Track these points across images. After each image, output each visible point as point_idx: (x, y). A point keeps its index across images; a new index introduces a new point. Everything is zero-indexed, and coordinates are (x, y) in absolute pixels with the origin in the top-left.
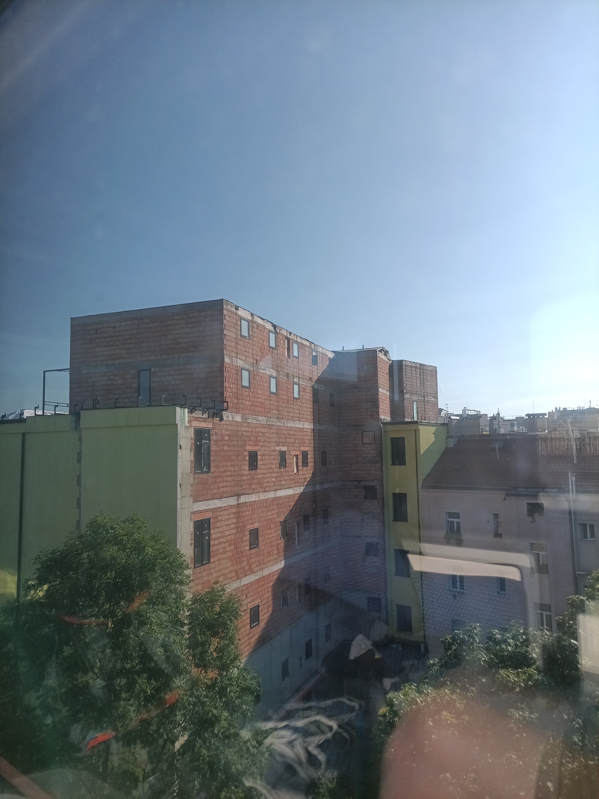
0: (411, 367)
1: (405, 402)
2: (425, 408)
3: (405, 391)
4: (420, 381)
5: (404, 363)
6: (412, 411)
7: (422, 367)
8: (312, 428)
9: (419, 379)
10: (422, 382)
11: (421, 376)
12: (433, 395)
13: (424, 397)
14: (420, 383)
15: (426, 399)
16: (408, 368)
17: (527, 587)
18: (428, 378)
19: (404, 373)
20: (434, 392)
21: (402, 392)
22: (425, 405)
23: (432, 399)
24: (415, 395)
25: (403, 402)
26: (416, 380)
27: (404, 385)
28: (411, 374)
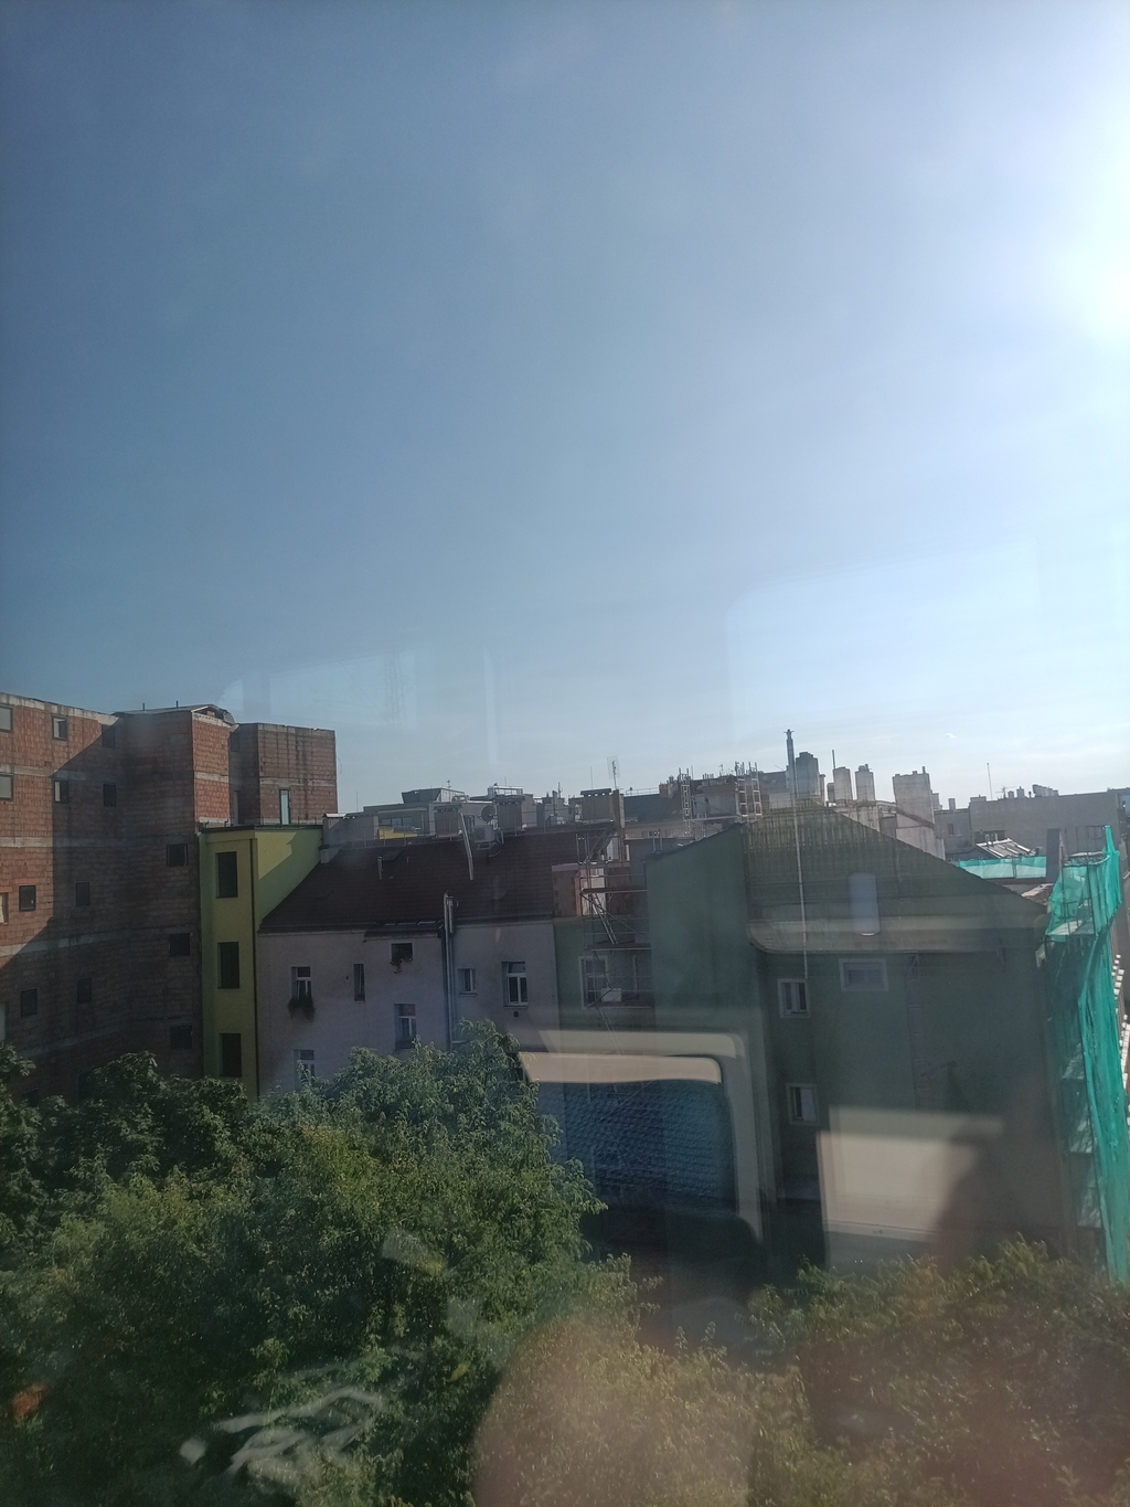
0: (277, 734)
1: (261, 791)
2: (306, 800)
3: (261, 774)
4: (297, 756)
5: (260, 728)
6: (277, 807)
7: (301, 735)
8: (51, 845)
9: (295, 752)
10: (300, 757)
11: (300, 748)
12: (325, 778)
13: (305, 781)
14: (297, 759)
15: (310, 784)
16: (268, 736)
17: (731, 1093)
18: (314, 750)
19: (260, 745)
20: (328, 773)
21: (257, 777)
22: (306, 796)
23: (324, 784)
24: (284, 780)
25: (258, 793)
26: (288, 754)
27: (261, 764)
28: (275, 746)
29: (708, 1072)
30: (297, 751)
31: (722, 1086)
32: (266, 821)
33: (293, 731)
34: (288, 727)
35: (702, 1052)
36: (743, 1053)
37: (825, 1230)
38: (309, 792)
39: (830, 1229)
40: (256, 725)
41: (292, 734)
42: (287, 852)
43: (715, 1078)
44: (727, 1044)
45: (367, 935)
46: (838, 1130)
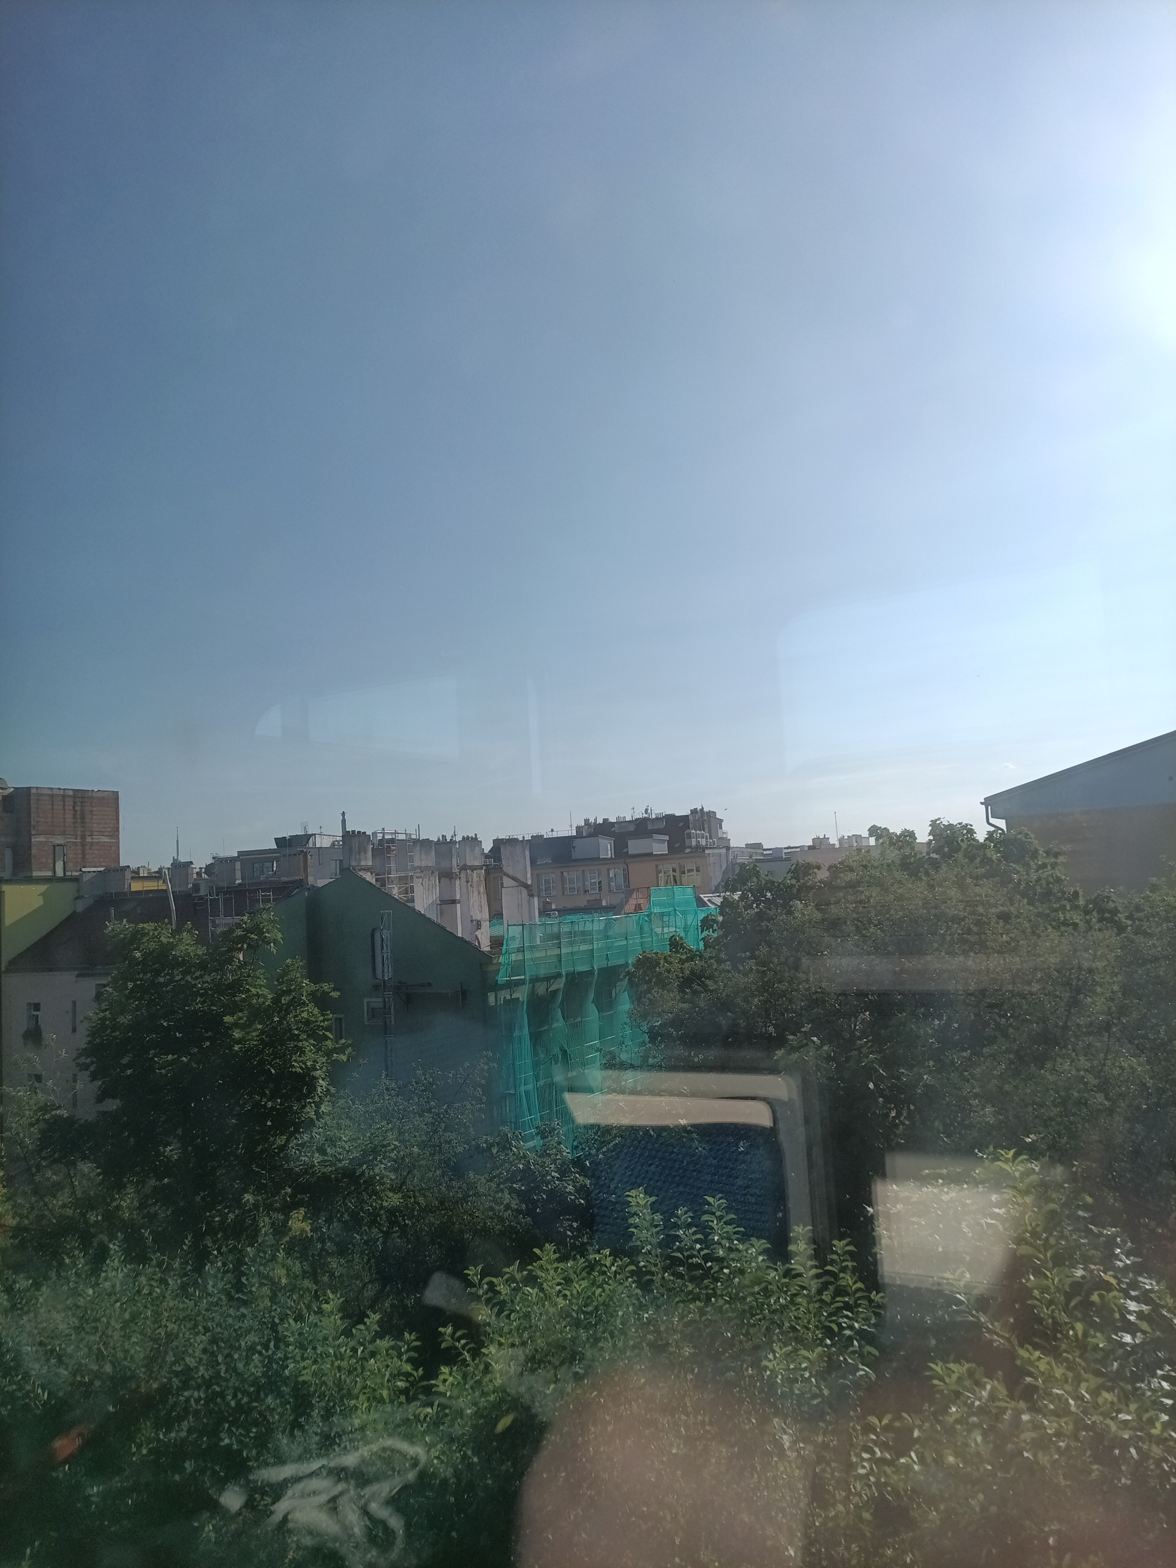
0: (52, 796)
1: (33, 848)
2: (84, 854)
3: (33, 832)
4: (75, 815)
5: (33, 791)
6: (51, 861)
7: (81, 798)
9: (72, 812)
10: (78, 816)
11: (78, 808)
12: (106, 834)
13: (83, 837)
14: (75, 818)
15: (89, 839)
16: (42, 798)
17: (782, 1137)
18: (94, 809)
19: (33, 806)
20: (109, 830)
21: (30, 835)
22: (83, 851)
23: (104, 839)
24: (59, 837)
25: (30, 848)
26: (64, 814)
27: (33, 823)
28: (50, 807)
29: (759, 1115)
30: (75, 811)
31: (773, 1131)
32: (35, 874)
33: (71, 793)
34: (64, 789)
35: (752, 1094)
36: (795, 1095)
37: (880, 1281)
38: (87, 847)
39: (887, 1280)
40: (29, 788)
41: (70, 796)
42: (39, 902)
43: (766, 1121)
44: (780, 1087)
45: (78, 976)
46: (895, 1178)
